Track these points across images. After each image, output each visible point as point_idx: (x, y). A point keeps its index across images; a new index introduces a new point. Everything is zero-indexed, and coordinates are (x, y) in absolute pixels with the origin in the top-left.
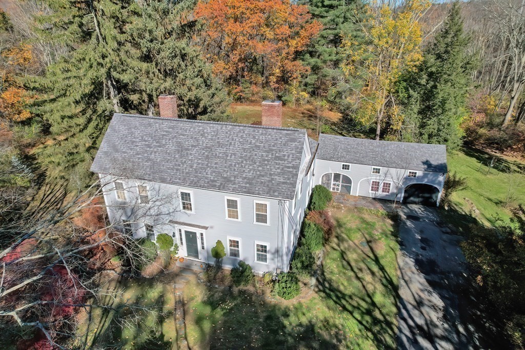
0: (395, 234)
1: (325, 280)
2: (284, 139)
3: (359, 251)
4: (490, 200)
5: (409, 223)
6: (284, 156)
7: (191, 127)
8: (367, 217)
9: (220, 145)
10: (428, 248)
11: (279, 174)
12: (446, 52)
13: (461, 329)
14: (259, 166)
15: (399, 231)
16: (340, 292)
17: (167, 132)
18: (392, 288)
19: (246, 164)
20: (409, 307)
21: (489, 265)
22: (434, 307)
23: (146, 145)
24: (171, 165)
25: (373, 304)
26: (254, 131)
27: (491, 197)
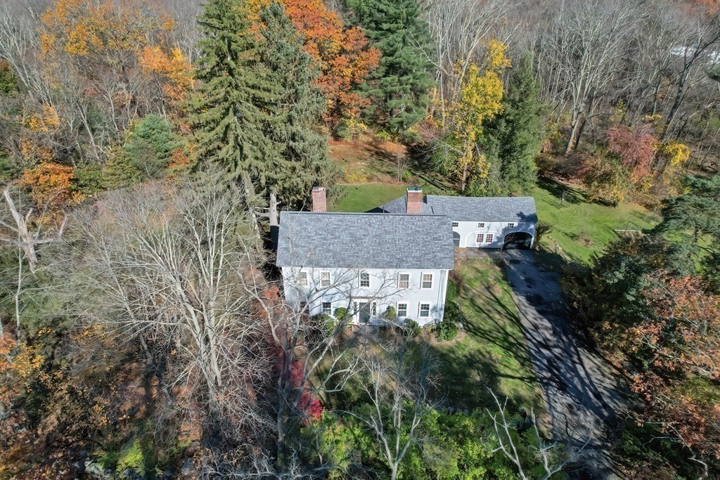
0: (505, 278)
1: (468, 322)
2: (437, 223)
3: (484, 297)
4: (566, 234)
5: (512, 267)
6: (440, 236)
7: (358, 220)
8: (478, 266)
9: (386, 232)
10: (532, 286)
11: (439, 252)
12: (521, 100)
13: (564, 338)
14: (423, 246)
15: (507, 276)
16: (482, 330)
17: (337, 225)
18: (516, 321)
19: (412, 246)
20: (531, 331)
21: (580, 294)
22: (546, 328)
23: (322, 238)
24: (350, 253)
25: (507, 333)
26: (412, 219)
27: (566, 232)
